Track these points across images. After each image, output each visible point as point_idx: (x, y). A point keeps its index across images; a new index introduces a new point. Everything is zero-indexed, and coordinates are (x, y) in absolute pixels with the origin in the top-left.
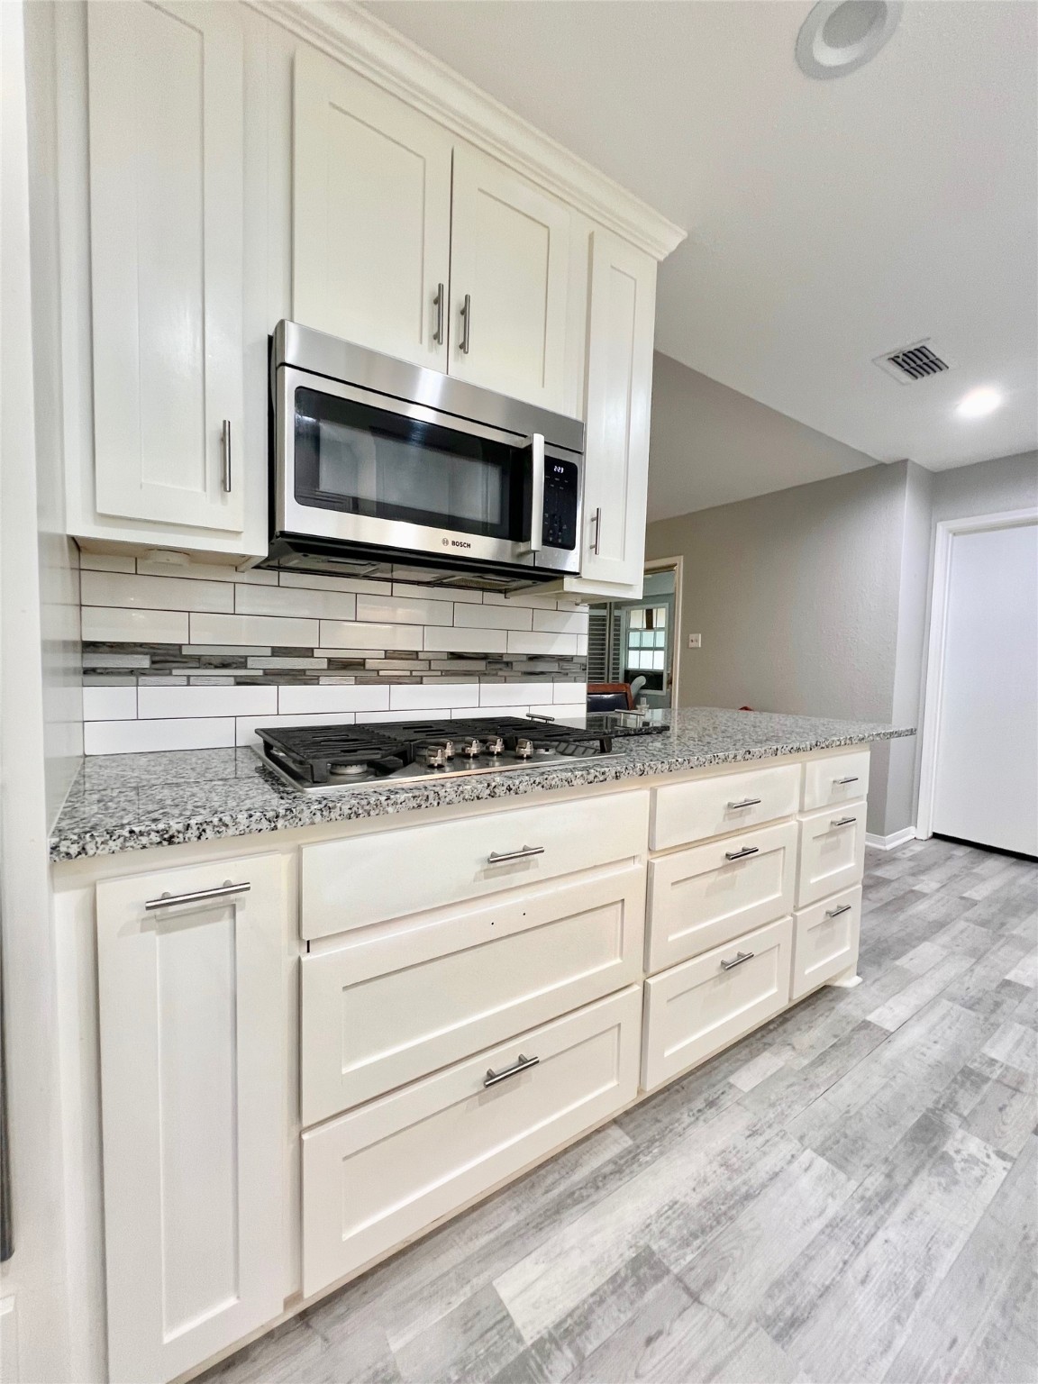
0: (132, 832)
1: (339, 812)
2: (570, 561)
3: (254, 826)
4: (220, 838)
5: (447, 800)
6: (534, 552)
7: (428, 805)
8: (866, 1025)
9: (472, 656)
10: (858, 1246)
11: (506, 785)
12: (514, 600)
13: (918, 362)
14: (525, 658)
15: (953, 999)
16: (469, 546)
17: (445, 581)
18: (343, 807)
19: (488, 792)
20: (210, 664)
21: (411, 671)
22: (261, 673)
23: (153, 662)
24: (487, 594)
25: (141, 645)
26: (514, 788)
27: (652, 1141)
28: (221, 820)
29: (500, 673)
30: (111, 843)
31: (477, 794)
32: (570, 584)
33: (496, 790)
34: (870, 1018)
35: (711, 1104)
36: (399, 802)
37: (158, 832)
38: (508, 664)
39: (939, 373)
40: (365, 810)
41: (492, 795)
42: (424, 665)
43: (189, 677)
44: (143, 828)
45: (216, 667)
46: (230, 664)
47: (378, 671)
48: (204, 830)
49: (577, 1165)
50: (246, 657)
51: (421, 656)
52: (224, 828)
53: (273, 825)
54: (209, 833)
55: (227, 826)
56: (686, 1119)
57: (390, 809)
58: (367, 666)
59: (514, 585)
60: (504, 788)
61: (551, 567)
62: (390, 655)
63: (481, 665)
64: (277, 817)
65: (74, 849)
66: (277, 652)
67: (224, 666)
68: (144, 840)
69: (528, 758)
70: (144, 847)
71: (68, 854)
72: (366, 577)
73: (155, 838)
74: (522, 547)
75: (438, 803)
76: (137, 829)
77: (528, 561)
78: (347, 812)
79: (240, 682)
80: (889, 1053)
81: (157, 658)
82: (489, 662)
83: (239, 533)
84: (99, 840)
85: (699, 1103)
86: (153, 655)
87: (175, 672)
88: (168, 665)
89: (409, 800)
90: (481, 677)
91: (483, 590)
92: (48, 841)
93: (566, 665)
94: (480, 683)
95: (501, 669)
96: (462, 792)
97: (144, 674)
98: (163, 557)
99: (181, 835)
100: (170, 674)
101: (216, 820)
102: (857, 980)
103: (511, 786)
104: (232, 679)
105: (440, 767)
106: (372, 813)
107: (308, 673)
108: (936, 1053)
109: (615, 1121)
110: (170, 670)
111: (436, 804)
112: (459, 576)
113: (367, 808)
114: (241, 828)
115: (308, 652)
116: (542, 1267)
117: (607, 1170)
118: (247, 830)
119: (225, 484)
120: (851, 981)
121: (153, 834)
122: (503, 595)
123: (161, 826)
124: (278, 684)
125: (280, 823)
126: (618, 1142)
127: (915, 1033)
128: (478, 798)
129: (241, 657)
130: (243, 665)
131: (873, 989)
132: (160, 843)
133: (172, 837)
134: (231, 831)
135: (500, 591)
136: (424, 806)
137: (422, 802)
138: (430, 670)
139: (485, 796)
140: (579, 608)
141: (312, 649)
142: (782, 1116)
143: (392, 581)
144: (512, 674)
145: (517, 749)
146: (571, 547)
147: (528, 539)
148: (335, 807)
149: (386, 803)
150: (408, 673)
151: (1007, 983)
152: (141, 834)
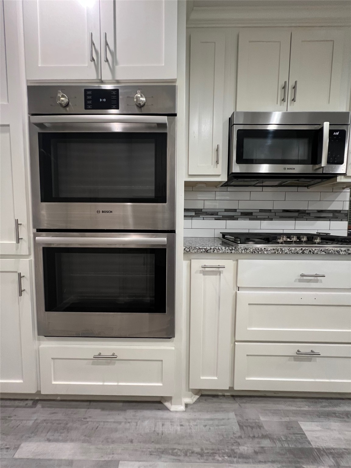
0: (199, 248)
1: (249, 251)
2: (341, 169)
3: (226, 251)
4: (218, 253)
5: (285, 252)
6: (323, 167)
7: (278, 252)
9: (293, 211)
11: (309, 250)
12: (311, 189)
14: (316, 211)
16: (294, 169)
17: (282, 184)
18: (251, 249)
19: (301, 251)
20: (209, 214)
21: (268, 216)
22: (221, 216)
23: (195, 214)
24: (299, 188)
25: (193, 209)
26: (312, 251)
28: (218, 248)
29: (304, 217)
30: (195, 250)
31: (297, 251)
32: (340, 179)
33: (305, 251)
36: (268, 250)
37: (204, 249)
38: (309, 214)
40: (257, 251)
41: (303, 253)
42: (274, 214)
43: (203, 218)
44: (201, 247)
45: (210, 215)
46: (214, 214)
47: (257, 216)
48: (214, 250)
50: (218, 212)
51: (272, 211)
52: (219, 250)
53: (231, 251)
54: (216, 251)
55: (220, 250)
57: (265, 252)
58: (253, 215)
59: (312, 182)
60: (308, 251)
61: (331, 172)
62: (261, 211)
63: (296, 214)
64: (232, 249)
65: (188, 250)
66: (226, 210)
67: (212, 215)
68: (202, 250)
69: (318, 244)
70: (201, 252)
71: (187, 251)
72: (254, 186)
73: (204, 250)
74: (317, 166)
75: (282, 253)
76: (200, 247)
77: (320, 171)
78: (252, 251)
79: (216, 219)
81: (197, 212)
82: (300, 213)
83: (220, 175)
84: (193, 249)
86: (195, 212)
87: (200, 216)
88: (199, 214)
89: (272, 250)
90: (296, 218)
91: (298, 186)
92: (183, 248)
93: (337, 214)
94: (295, 220)
95: (305, 216)
96: (291, 250)
97: (193, 217)
98: (200, 185)
99: (209, 251)
100: (199, 217)
101: (217, 248)
103: (311, 251)
104: (214, 218)
105: (282, 243)
106: (259, 252)
107: (235, 217)
110: (199, 216)
111: (281, 253)
112: (289, 181)
113: (258, 251)
114: (223, 251)
115: (235, 210)
118: (225, 252)
119: (217, 162)
121: (203, 249)
122: (307, 188)
123: (205, 248)
124: (226, 220)
125: (233, 251)
128: (297, 253)
129: (216, 212)
130: (217, 215)
132: (205, 252)
133: (207, 251)
134: (221, 252)
135: (305, 186)
136: (277, 253)
137: (276, 252)
138: (275, 216)
139: (300, 252)
140: (345, 190)
141: (236, 210)
143: (263, 186)
144: (309, 217)
145: (313, 240)
146: (342, 163)
147: (321, 162)
148: (248, 249)
149: (264, 250)
150: (267, 217)
152: (201, 249)
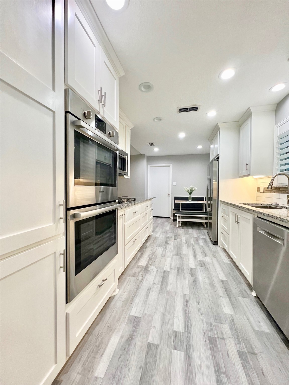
8: (156, 237)
10: (166, 251)
13: (152, 144)
15: (162, 232)
27: (143, 252)
34: (156, 236)
35: (146, 248)
39: (153, 146)
49: (137, 256)
56: (145, 249)
80: (160, 238)
85: (145, 248)
102: (152, 233)
108: (164, 237)
109: (138, 252)
116: (141, 263)
117: (141, 255)
120: (152, 234)
126: (140, 254)
127: (161, 236)
131: (155, 234)
142: (154, 246)
151: (166, 230)
